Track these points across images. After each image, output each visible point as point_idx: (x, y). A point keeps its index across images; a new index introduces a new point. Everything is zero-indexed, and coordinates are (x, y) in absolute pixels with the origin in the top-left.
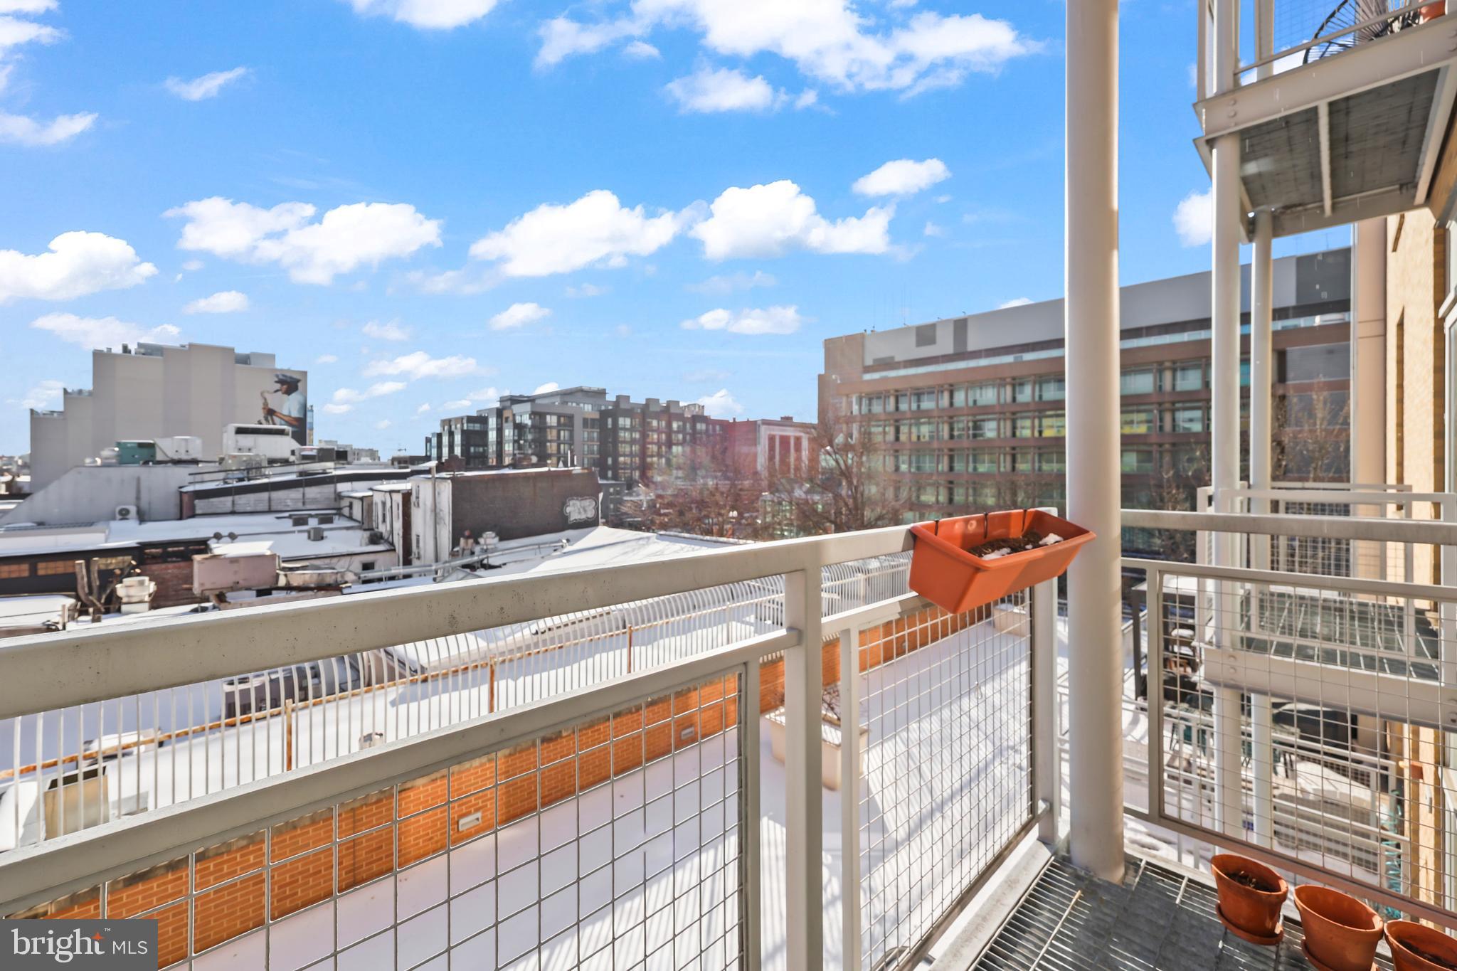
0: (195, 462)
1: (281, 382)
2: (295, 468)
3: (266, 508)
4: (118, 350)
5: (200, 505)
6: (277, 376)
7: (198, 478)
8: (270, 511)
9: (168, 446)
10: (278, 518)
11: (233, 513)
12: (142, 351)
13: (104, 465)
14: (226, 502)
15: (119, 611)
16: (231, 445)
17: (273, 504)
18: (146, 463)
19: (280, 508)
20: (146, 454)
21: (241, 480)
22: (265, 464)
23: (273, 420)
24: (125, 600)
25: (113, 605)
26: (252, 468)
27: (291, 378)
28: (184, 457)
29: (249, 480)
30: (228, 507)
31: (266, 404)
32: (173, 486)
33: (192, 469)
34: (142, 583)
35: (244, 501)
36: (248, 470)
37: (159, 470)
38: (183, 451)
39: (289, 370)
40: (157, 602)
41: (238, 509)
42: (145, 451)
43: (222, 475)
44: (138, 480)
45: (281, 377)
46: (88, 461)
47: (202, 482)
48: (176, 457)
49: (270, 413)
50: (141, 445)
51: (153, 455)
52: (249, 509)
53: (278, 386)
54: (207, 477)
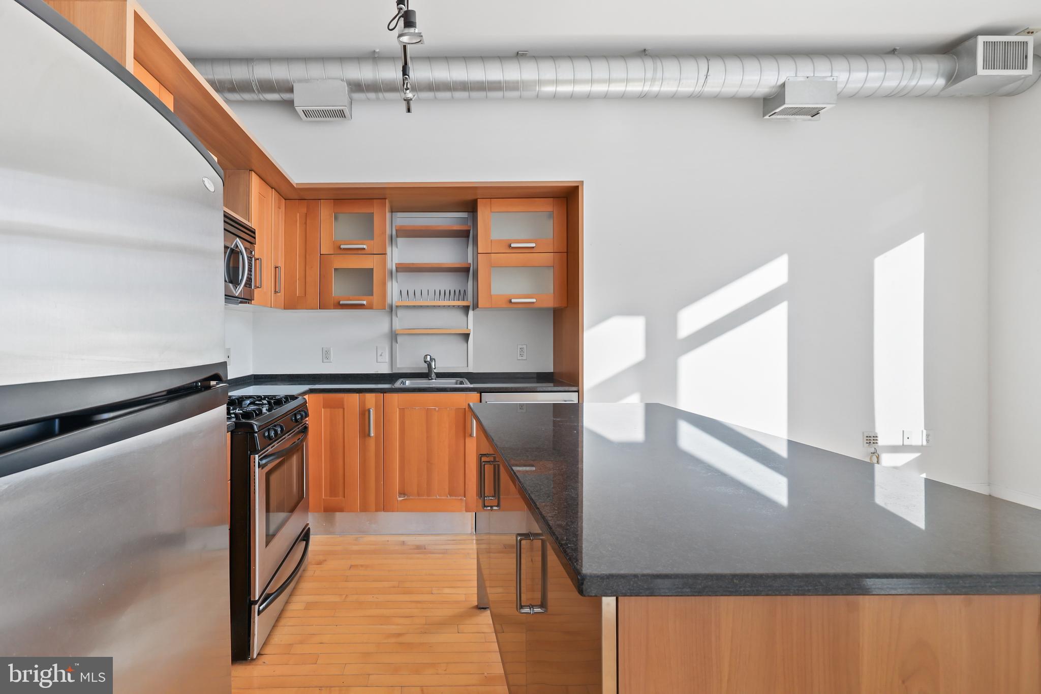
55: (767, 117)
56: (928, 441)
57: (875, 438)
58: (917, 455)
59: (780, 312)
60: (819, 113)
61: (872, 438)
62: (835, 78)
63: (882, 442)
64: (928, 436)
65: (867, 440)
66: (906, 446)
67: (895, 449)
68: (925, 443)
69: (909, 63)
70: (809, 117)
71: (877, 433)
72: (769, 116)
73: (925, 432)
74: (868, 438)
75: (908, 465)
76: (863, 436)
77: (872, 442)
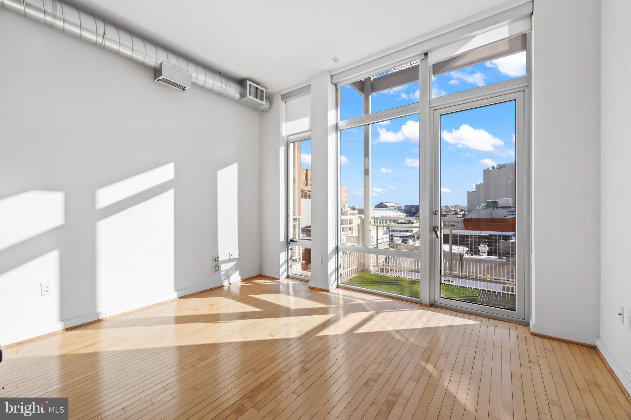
0: (510, 207)
4: (491, 169)
7: (510, 213)
9: (501, 202)
12: (498, 167)
13: (482, 209)
15: (479, 254)
18: (494, 208)
20: (494, 205)
24: (480, 251)
25: (476, 252)
28: (506, 205)
33: (509, 210)
34: (485, 247)
37: (498, 210)
38: (506, 203)
40: (490, 253)
44: (492, 213)
46: (478, 207)
47: (513, 215)
48: (504, 206)
50: (493, 202)
51: (497, 205)
55: (156, 80)
56: (239, 256)
57: (218, 258)
58: (235, 262)
59: (170, 195)
60: (185, 89)
61: (216, 258)
62: (190, 73)
63: (220, 259)
64: (239, 253)
65: (214, 260)
66: (231, 259)
67: (226, 261)
68: (238, 257)
69: (224, 81)
70: (182, 90)
71: (219, 256)
72: (157, 80)
73: (238, 252)
74: (215, 259)
75: (231, 268)
76: (213, 257)
77: (216, 260)
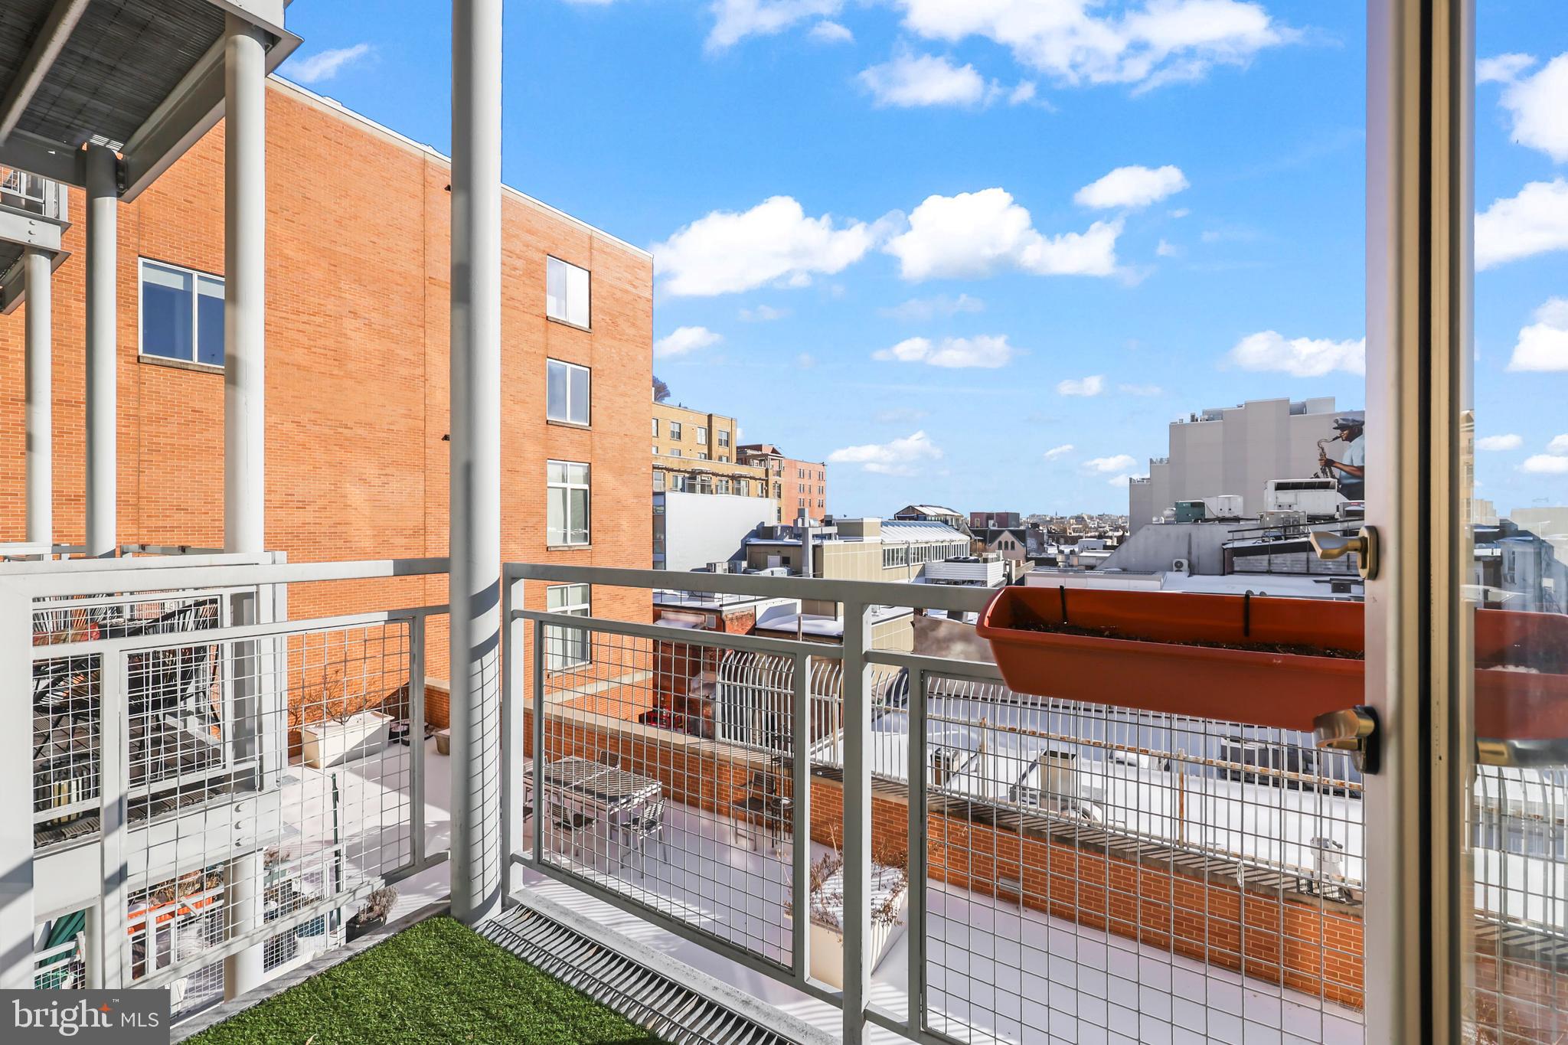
0: (1237, 519)
1: (1341, 427)
2: (1339, 526)
3: (1304, 570)
4: (1187, 420)
5: (1239, 562)
6: (1336, 421)
7: (1237, 535)
8: (1308, 574)
9: (1215, 505)
10: (1316, 581)
11: (1269, 572)
12: (1207, 417)
13: (1167, 523)
14: (1262, 561)
16: (1272, 501)
17: (1311, 565)
18: (1196, 521)
19: (1319, 570)
20: (1195, 513)
21: (1278, 538)
22: (1303, 521)
23: (1331, 472)
26: (1290, 525)
27: (1354, 421)
28: (1227, 515)
29: (1286, 539)
30: (1264, 566)
31: (1323, 454)
32: (1218, 542)
33: (1234, 526)
35: (1281, 560)
36: (1285, 528)
37: (1206, 527)
38: (1226, 509)
39: (1352, 412)
41: (1274, 568)
42: (1196, 510)
43: (1260, 533)
44: (1190, 535)
45: (1341, 422)
46: (1154, 519)
47: (1243, 539)
48: (1220, 515)
49: (1328, 464)
50: (1193, 505)
51: (1203, 514)
52: (1285, 569)
53: (1338, 432)
54: (1247, 534)
